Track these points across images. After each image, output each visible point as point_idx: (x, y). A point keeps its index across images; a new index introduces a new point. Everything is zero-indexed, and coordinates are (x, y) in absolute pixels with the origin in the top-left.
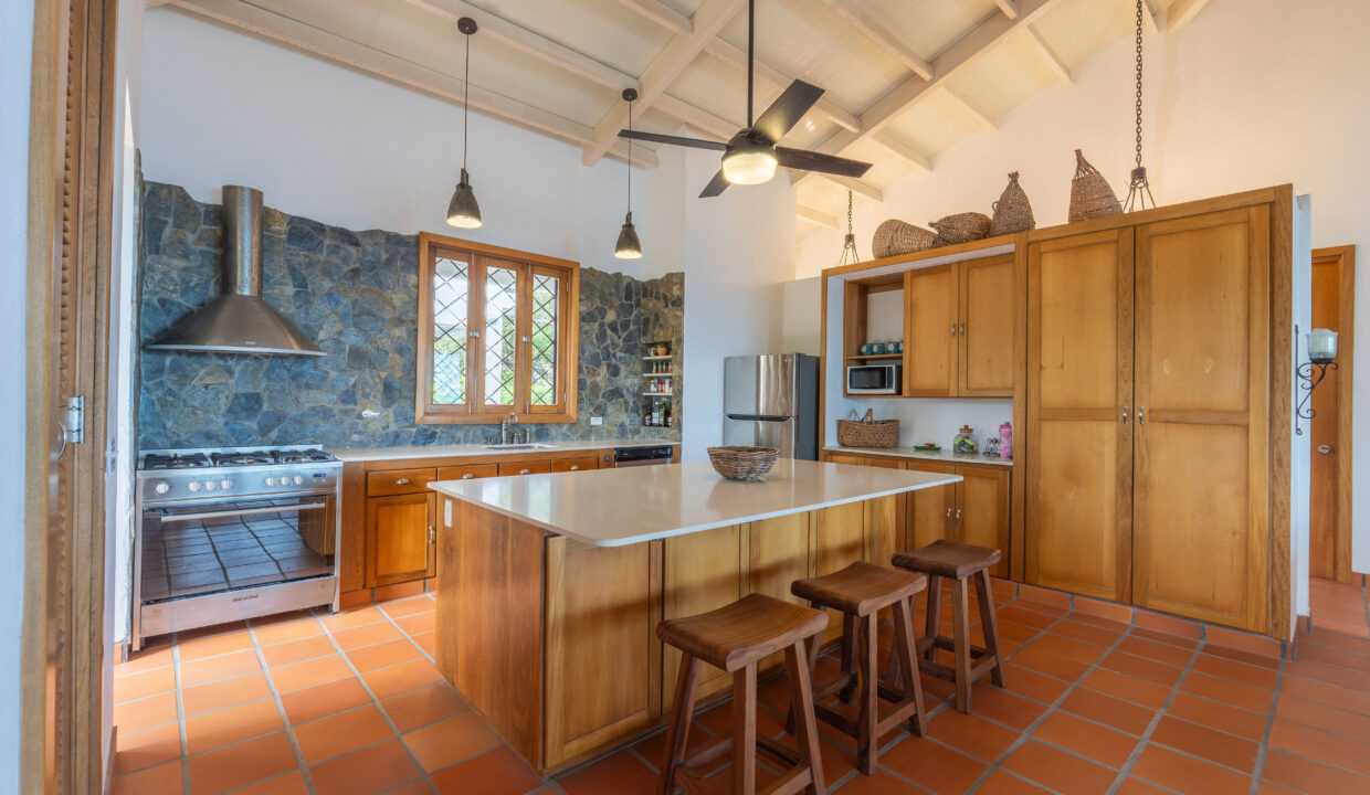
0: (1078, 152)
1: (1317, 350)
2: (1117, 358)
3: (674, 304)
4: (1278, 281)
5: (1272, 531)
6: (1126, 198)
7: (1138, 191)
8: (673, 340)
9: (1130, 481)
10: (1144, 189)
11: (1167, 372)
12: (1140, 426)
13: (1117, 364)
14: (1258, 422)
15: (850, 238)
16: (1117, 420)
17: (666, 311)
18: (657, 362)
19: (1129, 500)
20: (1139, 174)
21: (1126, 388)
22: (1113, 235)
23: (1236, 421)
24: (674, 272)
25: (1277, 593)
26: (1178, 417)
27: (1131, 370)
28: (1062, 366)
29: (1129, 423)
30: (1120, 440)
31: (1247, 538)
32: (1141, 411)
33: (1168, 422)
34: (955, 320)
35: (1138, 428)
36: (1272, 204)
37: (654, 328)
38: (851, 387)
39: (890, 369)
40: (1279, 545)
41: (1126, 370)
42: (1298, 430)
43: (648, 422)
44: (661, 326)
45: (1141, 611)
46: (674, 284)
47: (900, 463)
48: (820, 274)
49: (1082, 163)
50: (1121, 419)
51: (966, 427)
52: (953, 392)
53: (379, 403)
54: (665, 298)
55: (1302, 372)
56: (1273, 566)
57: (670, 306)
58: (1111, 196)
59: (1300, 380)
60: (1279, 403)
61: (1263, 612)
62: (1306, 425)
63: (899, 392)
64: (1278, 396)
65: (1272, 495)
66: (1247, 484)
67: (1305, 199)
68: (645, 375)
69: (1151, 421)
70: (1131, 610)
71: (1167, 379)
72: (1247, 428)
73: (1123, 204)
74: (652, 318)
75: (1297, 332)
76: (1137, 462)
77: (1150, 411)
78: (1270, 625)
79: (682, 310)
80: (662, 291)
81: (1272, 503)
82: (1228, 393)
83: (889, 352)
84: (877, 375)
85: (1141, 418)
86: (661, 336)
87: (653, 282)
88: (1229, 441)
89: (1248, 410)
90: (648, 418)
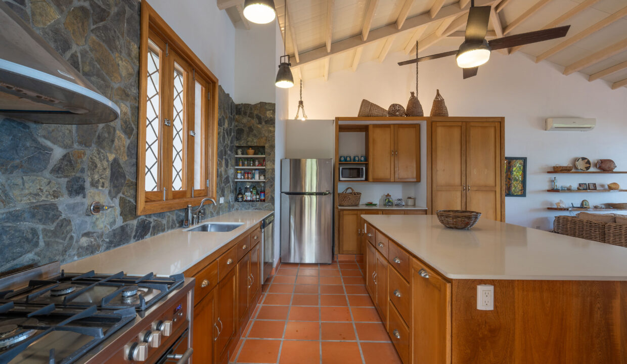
0: (438, 91)
3: (266, 122)
4: (502, 146)
8: (267, 146)
11: (475, 173)
12: (468, 192)
13: (461, 170)
14: (498, 190)
15: (301, 103)
17: (259, 126)
18: (248, 159)
21: (464, 178)
23: (492, 190)
24: (267, 101)
26: (479, 188)
28: (444, 170)
29: (465, 191)
30: (462, 197)
32: (468, 186)
33: (476, 190)
34: (392, 149)
37: (248, 136)
38: (342, 177)
39: (362, 169)
41: (464, 172)
43: (240, 200)
44: (255, 136)
46: (267, 110)
47: (380, 212)
48: (334, 119)
49: (438, 94)
50: (462, 189)
51: (388, 195)
52: (392, 180)
53: (107, 192)
54: (259, 118)
57: (263, 123)
63: (367, 179)
68: (236, 167)
69: (472, 190)
71: (475, 176)
74: (246, 129)
77: (471, 187)
79: (274, 127)
80: (256, 112)
82: (490, 180)
83: (361, 161)
84: (355, 171)
85: (468, 189)
86: (255, 142)
87: (247, 106)
88: (491, 196)
90: (240, 196)
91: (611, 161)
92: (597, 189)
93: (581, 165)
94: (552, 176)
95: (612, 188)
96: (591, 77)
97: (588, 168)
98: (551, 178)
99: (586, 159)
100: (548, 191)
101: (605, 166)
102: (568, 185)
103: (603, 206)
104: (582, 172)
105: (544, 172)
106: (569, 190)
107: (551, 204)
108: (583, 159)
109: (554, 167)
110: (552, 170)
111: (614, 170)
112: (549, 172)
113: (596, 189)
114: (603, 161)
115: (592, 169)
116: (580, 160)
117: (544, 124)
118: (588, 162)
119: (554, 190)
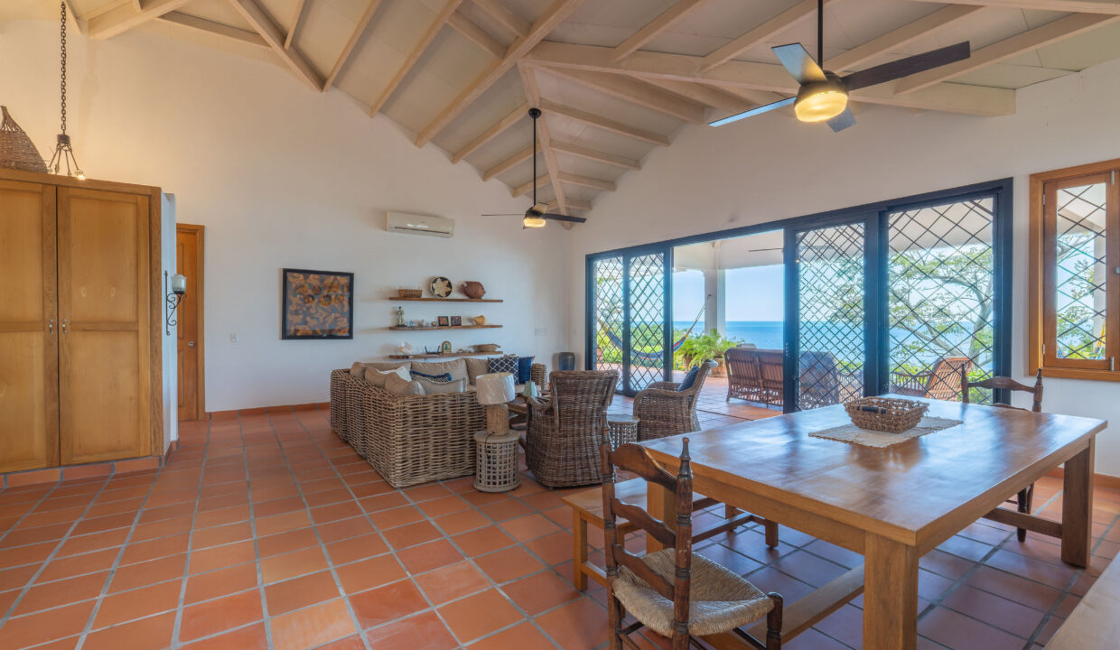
1: (176, 286)
2: (43, 284)
4: (153, 244)
5: (153, 393)
6: (51, 159)
7: (63, 152)
9: (56, 374)
10: (69, 153)
11: (84, 295)
12: (64, 335)
13: (43, 288)
14: (144, 329)
16: (44, 330)
19: (56, 390)
20: (64, 140)
21: (52, 306)
22: (39, 188)
23: (129, 328)
25: (157, 430)
26: (93, 327)
27: (55, 292)
29: (54, 333)
30: (47, 345)
31: (139, 400)
32: (64, 323)
33: (86, 330)
35: (62, 336)
36: (150, 197)
40: (157, 402)
41: (50, 292)
42: (168, 332)
45: (67, 468)
49: (7, 119)
50: (47, 329)
55: (169, 298)
56: (154, 413)
58: (36, 154)
59: (169, 304)
60: (155, 317)
61: (149, 442)
62: (173, 330)
64: (155, 311)
65: (152, 372)
66: (138, 367)
67: (170, 197)
69: (73, 330)
70: (59, 470)
71: (83, 299)
72: (137, 332)
73: (48, 164)
75: (166, 274)
76: (62, 361)
77: (71, 323)
78: (153, 449)
81: (153, 377)
82: (125, 311)
85: (64, 329)
88: (126, 342)
89: (137, 321)
91: (478, 284)
92: (463, 324)
93: (440, 288)
94: (397, 304)
95: (478, 324)
96: (455, 157)
97: (448, 293)
98: (394, 308)
99: (446, 279)
100: (391, 328)
101: (472, 292)
102: (419, 318)
103: (472, 350)
104: (439, 299)
105: (385, 299)
106: (421, 327)
107: (397, 349)
108: (443, 279)
109: (400, 291)
110: (397, 296)
111: (483, 298)
112: (391, 299)
113: (460, 325)
114: (470, 284)
115: (455, 295)
116: (439, 281)
117: (382, 219)
118: (449, 285)
119: (399, 327)
